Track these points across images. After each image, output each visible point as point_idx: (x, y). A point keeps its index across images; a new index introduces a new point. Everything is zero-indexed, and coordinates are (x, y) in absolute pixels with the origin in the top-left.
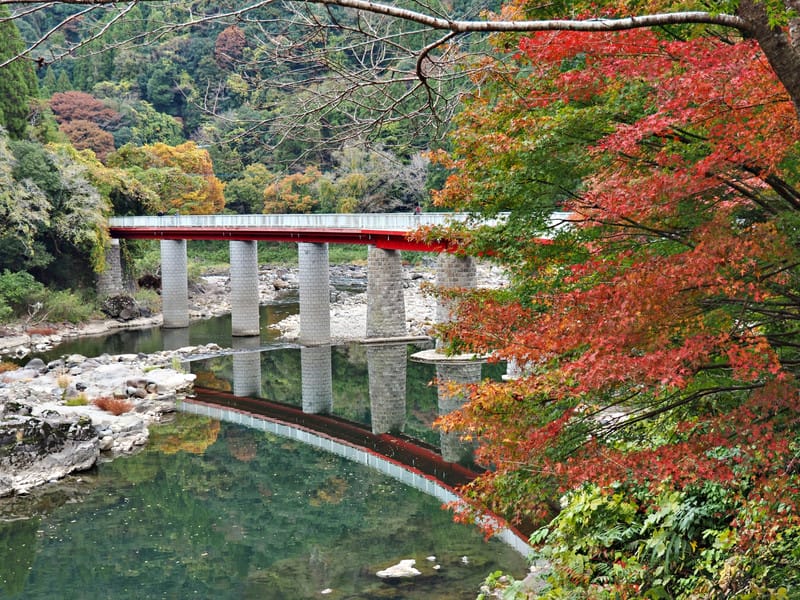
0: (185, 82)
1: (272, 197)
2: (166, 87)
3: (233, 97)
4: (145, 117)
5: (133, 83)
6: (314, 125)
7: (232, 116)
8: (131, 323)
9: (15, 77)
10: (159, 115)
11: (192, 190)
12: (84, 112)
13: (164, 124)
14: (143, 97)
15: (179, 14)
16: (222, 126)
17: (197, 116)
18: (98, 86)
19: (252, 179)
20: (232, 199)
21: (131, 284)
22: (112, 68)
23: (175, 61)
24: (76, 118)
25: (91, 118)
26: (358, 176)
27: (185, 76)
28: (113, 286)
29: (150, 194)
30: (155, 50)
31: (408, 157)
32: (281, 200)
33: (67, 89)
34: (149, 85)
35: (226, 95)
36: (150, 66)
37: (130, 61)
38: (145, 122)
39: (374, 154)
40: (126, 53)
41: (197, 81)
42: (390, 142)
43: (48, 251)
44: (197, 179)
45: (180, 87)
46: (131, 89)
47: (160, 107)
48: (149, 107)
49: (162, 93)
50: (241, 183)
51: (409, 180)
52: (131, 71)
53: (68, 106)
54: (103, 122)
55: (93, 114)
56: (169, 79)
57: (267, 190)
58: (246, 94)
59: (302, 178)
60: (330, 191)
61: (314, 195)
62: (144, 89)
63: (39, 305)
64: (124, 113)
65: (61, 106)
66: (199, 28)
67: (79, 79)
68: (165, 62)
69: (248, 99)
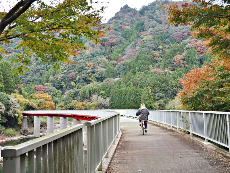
0: (63, 83)
1: (77, 107)
2: (59, 84)
3: (72, 87)
4: (54, 90)
5: (52, 84)
6: (87, 92)
7: (72, 90)
8: (27, 136)
9: (11, 79)
10: (57, 90)
11: (46, 104)
12: (41, 89)
13: (58, 92)
14: (54, 86)
15: (62, 70)
16: (69, 92)
17: (65, 90)
18: (45, 84)
19: (73, 103)
20: (69, 107)
21: (30, 126)
22: (48, 81)
23: (61, 79)
24: (39, 90)
25: (42, 90)
26: (95, 103)
27: (63, 82)
28: (25, 127)
29: (35, 105)
30: (57, 77)
31: (106, 99)
32: (79, 108)
33: (38, 85)
34: (55, 84)
35: (71, 86)
36: (56, 80)
37: (51, 79)
38: (54, 91)
39: (99, 98)
40: (51, 78)
41: (65, 83)
42: (103, 96)
43: (6, 119)
44: (47, 102)
45: (62, 84)
46: (52, 85)
47: (57, 88)
48: (55, 88)
49: (58, 85)
50: (71, 104)
51: (106, 103)
52: (52, 81)
53: (38, 88)
54: (45, 91)
55: (43, 90)
56: (60, 83)
57: (77, 105)
58: (75, 86)
59: (84, 103)
60: (89, 106)
61: (86, 107)
62: (54, 85)
63: (2, 132)
64: (49, 89)
65: (36, 88)
66: (66, 73)
67: (41, 83)
68: (59, 79)
69: (75, 87)
